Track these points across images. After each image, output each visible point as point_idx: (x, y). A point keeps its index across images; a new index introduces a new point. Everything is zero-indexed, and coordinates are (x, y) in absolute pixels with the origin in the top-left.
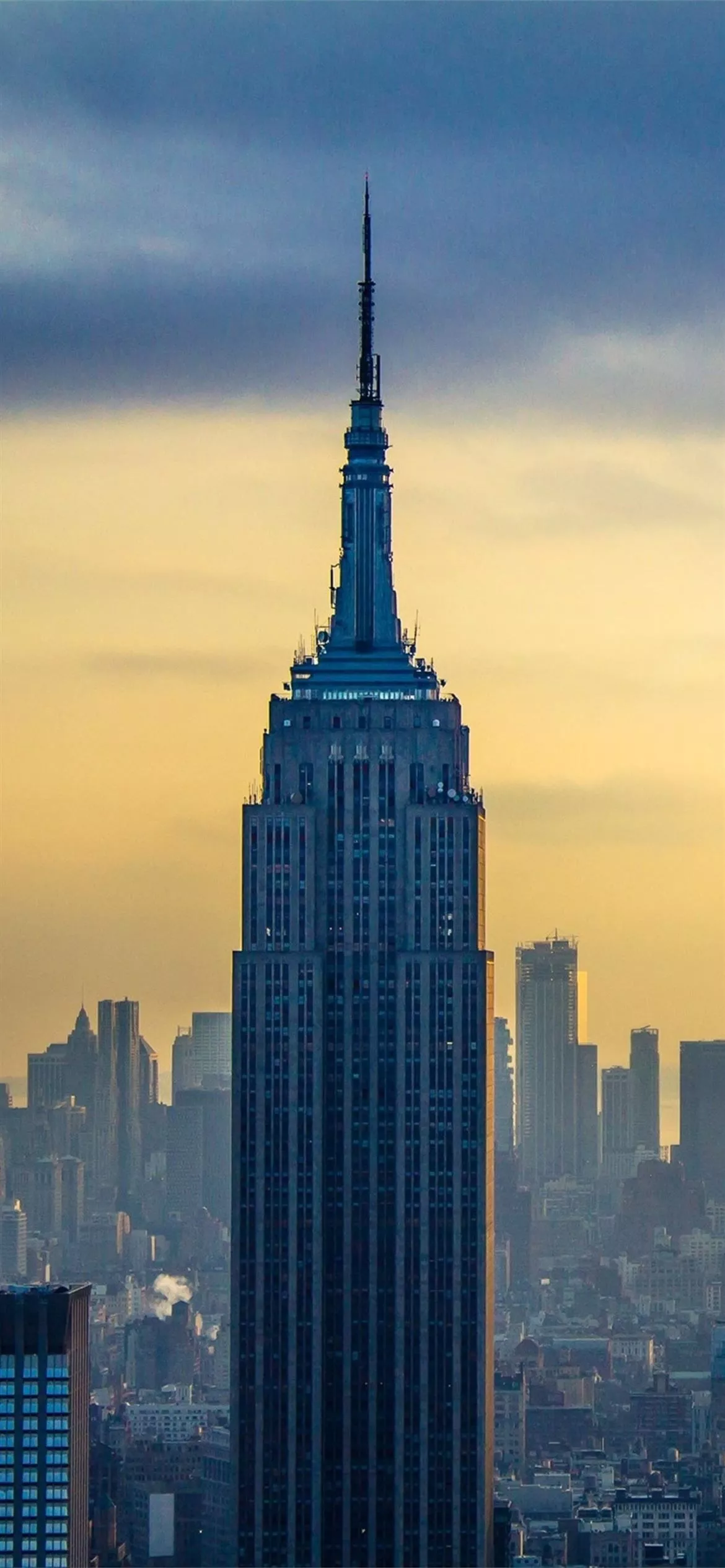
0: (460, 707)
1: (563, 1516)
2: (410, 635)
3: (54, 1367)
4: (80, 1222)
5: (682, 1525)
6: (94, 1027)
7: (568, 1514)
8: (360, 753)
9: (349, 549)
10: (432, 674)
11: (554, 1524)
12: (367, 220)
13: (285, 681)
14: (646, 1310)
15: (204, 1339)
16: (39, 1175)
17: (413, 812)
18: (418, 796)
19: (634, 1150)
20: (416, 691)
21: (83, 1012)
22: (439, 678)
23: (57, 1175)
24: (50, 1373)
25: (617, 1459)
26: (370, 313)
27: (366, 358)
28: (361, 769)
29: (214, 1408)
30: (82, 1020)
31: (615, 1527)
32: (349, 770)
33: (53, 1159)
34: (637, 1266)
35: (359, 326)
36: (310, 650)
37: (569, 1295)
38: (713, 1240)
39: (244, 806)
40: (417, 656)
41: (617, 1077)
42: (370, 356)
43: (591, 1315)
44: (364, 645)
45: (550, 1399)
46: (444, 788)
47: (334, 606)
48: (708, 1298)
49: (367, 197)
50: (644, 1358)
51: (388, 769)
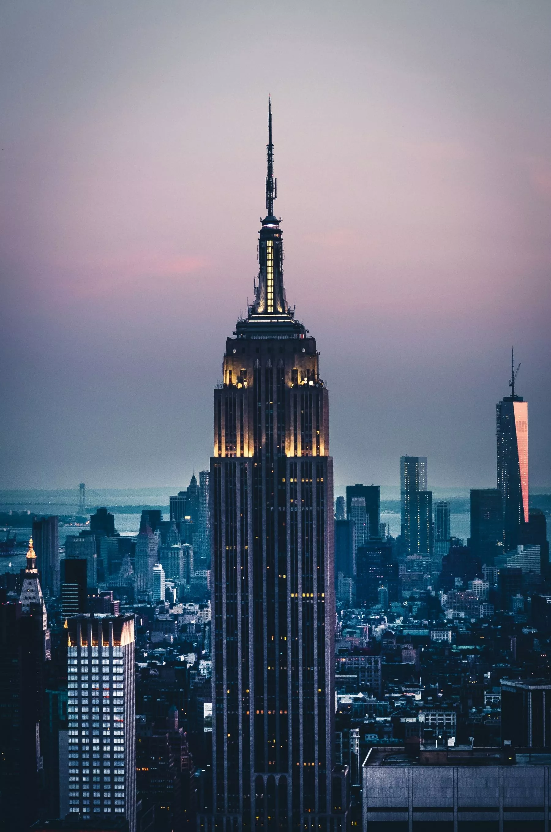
0: (315, 342)
2: (292, 309)
3: (116, 652)
4: (192, 575)
5: (449, 719)
6: (198, 482)
8: (269, 365)
9: (263, 269)
10: (302, 327)
12: (270, 115)
13: (234, 331)
14: (451, 617)
16: (173, 553)
17: (293, 392)
18: (295, 384)
20: (294, 335)
21: (194, 477)
22: (306, 328)
24: (114, 655)
25: (424, 688)
26: (272, 159)
27: (270, 179)
28: (269, 372)
30: (193, 480)
31: (417, 720)
32: (263, 372)
33: (180, 545)
34: (447, 595)
35: (266, 164)
36: (245, 316)
37: (415, 609)
38: (484, 583)
39: (215, 390)
41: (442, 506)
42: (272, 178)
43: (425, 619)
45: (397, 659)
46: (307, 381)
47: (256, 296)
48: (481, 610)
49: (270, 104)
50: (447, 639)
51: (282, 373)
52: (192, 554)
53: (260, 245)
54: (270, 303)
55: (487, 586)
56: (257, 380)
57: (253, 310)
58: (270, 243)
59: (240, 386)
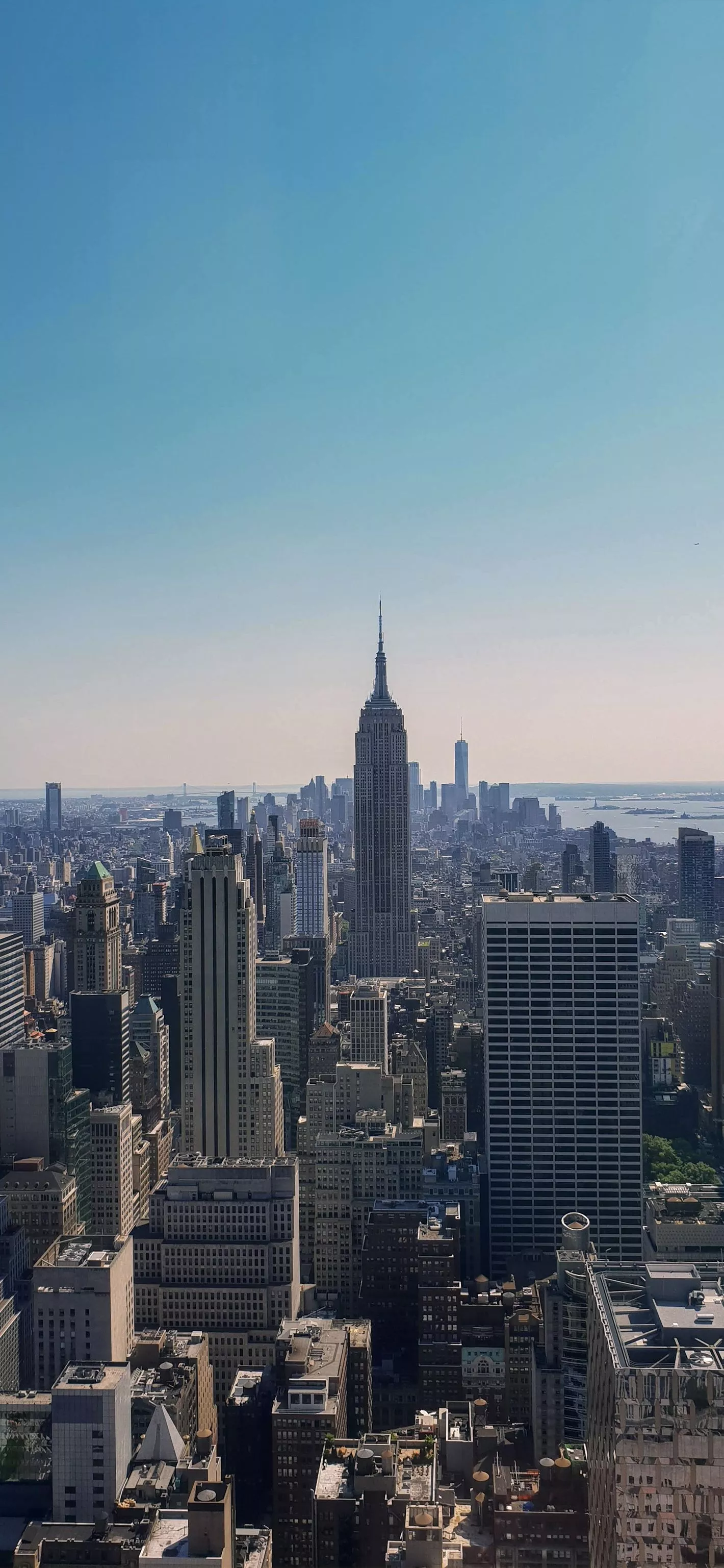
2: (391, 695)
6: (315, 782)
8: (381, 721)
13: (364, 706)
17: (392, 734)
18: (393, 731)
19: (431, 807)
22: (397, 705)
28: (381, 725)
32: (378, 725)
36: (369, 699)
40: (392, 700)
44: (381, 697)
46: (398, 729)
47: (374, 689)
54: (381, 692)
57: (373, 696)
58: (381, 664)
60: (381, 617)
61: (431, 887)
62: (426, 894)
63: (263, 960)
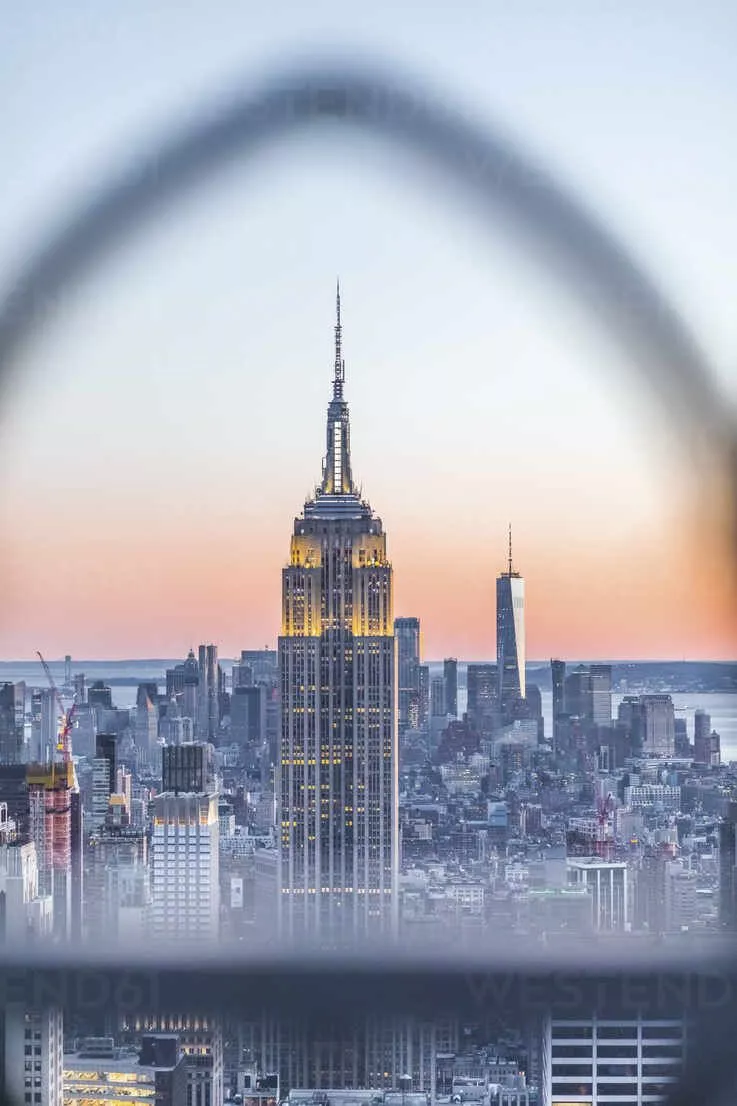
0: (381, 523)
1: (421, 891)
2: (359, 490)
3: (203, 831)
6: (197, 658)
7: (424, 890)
8: (337, 546)
9: (331, 450)
10: (369, 508)
11: (418, 895)
12: (339, 297)
13: (301, 512)
15: (251, 804)
17: (361, 573)
18: (362, 565)
19: (445, 715)
21: (191, 650)
22: (372, 509)
23: (181, 726)
24: (201, 834)
25: (445, 864)
27: (338, 360)
28: (337, 551)
29: (258, 838)
30: (191, 655)
31: (446, 897)
32: (330, 552)
33: (179, 719)
34: (448, 770)
35: (335, 346)
36: (313, 497)
38: (484, 758)
39: (283, 570)
40: (363, 498)
41: (438, 680)
42: (340, 360)
44: (337, 494)
45: (413, 834)
46: (374, 560)
47: (323, 477)
49: (338, 286)
51: (349, 552)
52: (191, 727)
53: (329, 426)
54: (338, 483)
55: (487, 760)
56: (325, 560)
57: (320, 491)
58: (338, 424)
59: (308, 566)
60: (338, 328)
61: (443, 891)
62: (431, 903)
63: (81, 1057)
